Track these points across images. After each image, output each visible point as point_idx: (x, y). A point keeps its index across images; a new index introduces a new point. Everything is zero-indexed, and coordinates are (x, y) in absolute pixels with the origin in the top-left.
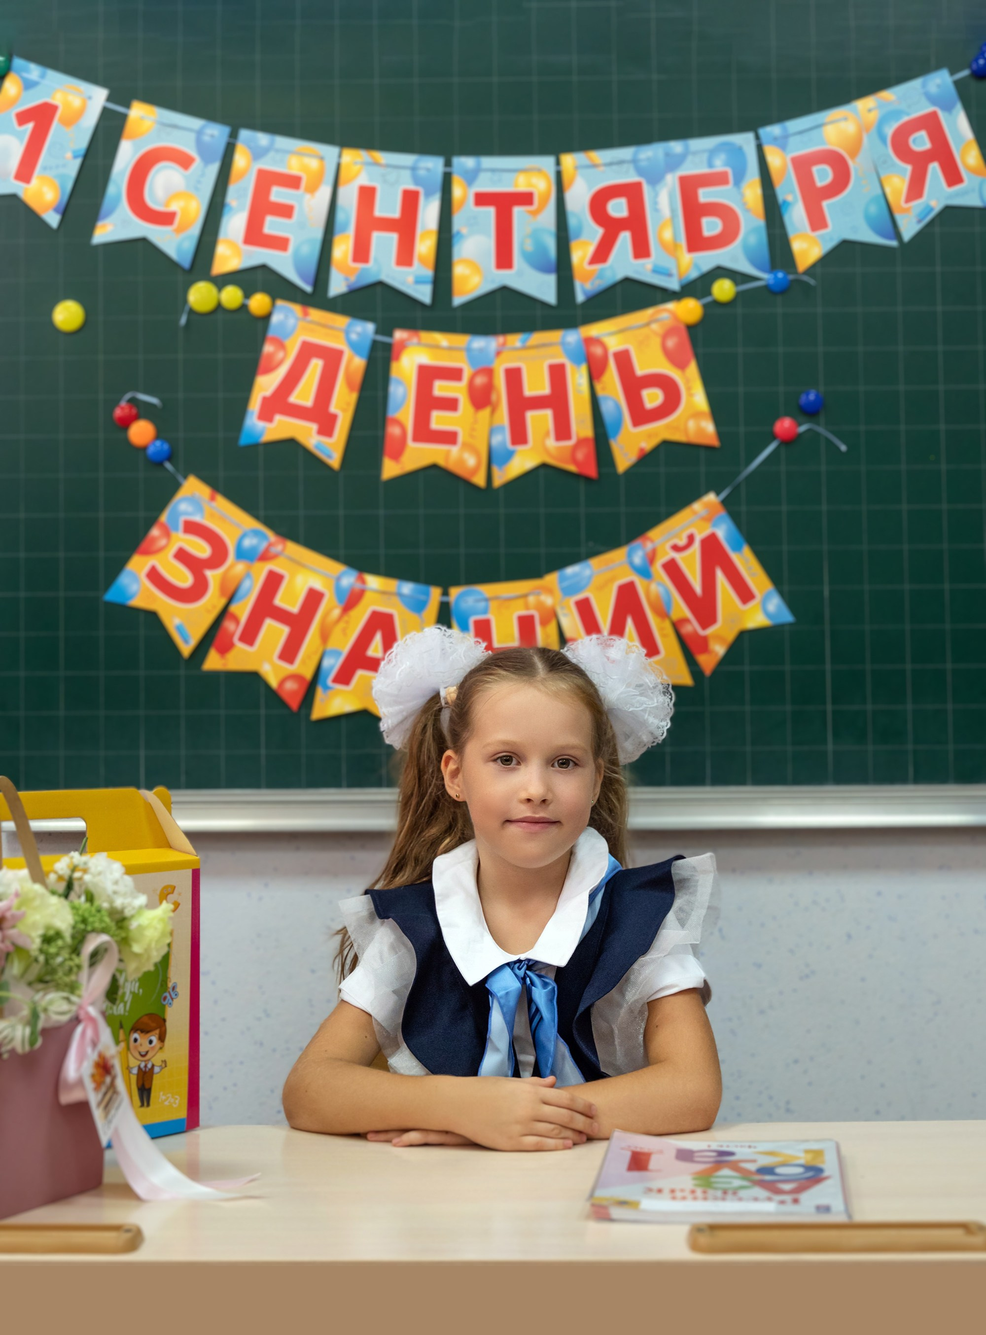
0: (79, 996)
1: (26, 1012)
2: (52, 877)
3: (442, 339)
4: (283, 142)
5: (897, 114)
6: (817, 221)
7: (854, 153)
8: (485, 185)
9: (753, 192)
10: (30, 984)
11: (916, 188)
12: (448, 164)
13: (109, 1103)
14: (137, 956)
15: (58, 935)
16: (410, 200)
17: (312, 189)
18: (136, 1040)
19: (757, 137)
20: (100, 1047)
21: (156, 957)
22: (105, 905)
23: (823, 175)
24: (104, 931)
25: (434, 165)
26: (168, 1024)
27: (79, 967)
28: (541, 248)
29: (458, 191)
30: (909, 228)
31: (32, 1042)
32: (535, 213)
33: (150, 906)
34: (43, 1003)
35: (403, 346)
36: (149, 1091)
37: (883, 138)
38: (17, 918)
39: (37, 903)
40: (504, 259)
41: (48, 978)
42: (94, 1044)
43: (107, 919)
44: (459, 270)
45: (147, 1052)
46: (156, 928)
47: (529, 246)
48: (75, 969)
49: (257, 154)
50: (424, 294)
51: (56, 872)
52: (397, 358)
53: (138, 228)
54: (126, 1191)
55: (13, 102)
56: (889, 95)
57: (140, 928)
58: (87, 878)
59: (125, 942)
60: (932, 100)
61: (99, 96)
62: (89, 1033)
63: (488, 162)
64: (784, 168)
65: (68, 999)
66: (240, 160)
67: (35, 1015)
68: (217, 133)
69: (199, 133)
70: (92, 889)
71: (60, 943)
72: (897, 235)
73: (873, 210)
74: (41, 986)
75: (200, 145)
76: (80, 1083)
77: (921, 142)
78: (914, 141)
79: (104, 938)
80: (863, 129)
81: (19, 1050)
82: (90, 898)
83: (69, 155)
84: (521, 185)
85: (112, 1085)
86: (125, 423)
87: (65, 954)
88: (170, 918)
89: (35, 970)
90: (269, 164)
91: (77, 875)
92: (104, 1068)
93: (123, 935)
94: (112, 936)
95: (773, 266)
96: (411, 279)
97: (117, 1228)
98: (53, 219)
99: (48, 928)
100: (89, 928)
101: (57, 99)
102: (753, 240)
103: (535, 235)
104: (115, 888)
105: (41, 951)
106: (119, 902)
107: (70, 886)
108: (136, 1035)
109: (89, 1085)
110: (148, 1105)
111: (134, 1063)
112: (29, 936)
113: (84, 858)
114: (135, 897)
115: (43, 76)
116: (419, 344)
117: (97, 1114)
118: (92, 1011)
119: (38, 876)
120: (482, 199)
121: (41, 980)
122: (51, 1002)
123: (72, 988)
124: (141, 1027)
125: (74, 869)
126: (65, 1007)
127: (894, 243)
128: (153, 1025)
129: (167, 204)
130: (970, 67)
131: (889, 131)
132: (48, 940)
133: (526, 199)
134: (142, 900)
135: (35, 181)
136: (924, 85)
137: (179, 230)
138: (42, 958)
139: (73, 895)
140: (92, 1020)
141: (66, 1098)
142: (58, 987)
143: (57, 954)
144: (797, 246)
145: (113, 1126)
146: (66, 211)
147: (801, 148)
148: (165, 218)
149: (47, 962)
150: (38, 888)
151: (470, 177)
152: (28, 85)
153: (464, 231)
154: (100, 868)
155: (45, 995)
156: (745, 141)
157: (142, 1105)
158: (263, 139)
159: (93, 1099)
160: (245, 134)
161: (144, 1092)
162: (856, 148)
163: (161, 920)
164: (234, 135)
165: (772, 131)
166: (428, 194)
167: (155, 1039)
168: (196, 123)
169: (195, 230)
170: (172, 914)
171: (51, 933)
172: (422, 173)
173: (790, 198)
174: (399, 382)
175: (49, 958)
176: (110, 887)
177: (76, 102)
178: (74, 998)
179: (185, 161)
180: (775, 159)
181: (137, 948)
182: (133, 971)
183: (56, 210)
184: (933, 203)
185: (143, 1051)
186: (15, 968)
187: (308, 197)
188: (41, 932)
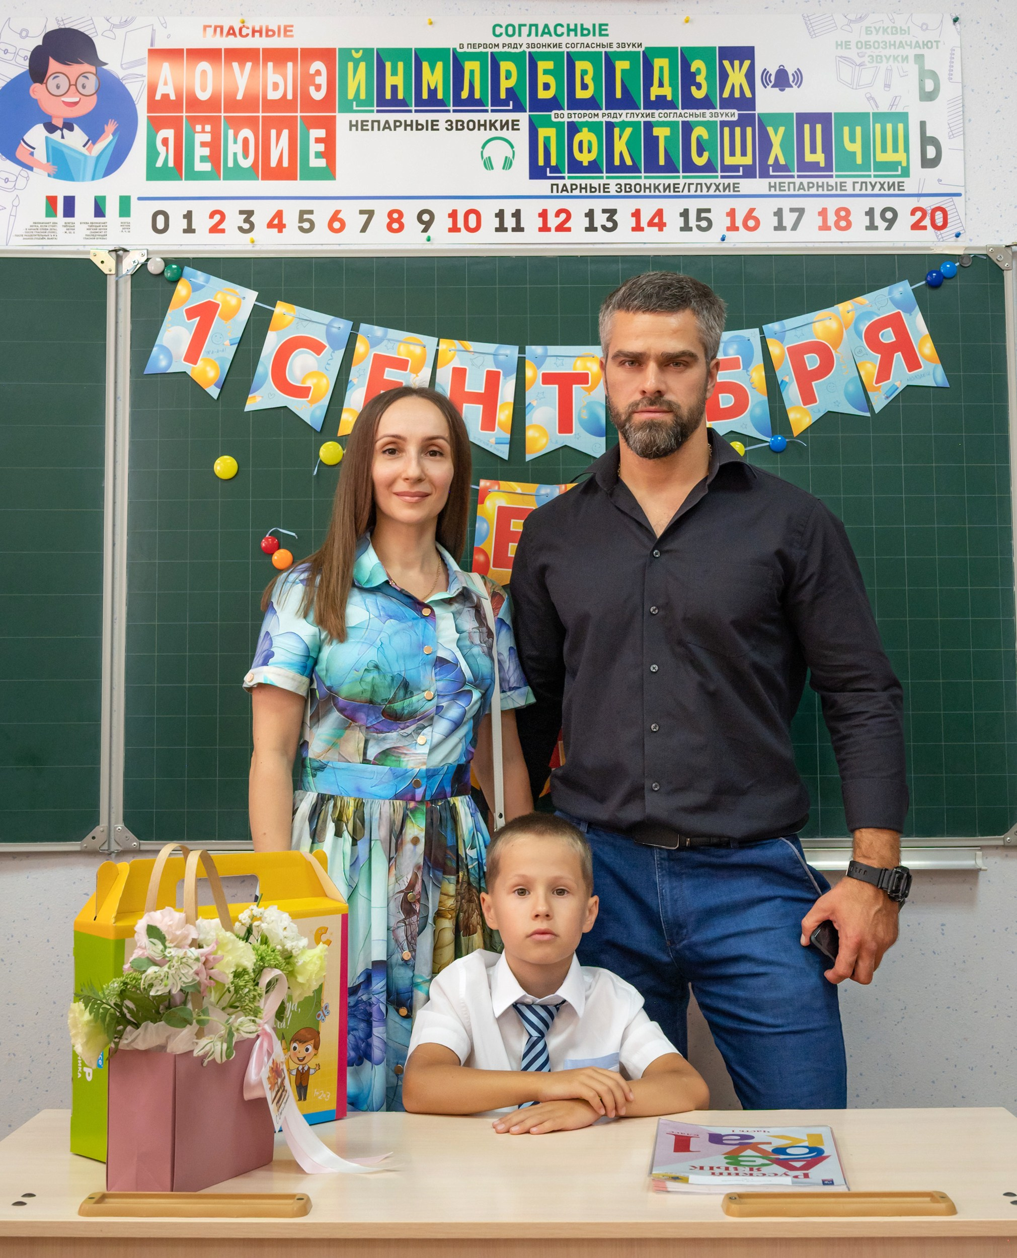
0: (261, 1018)
1: (223, 1031)
2: (237, 925)
3: (517, 487)
4: (393, 333)
5: (869, 314)
6: (808, 397)
7: (836, 345)
8: (552, 367)
9: (758, 374)
10: (223, 1009)
11: (884, 373)
12: (522, 351)
13: (279, 1100)
14: (301, 984)
15: (245, 971)
16: (493, 379)
17: (416, 370)
18: (295, 1048)
19: (762, 332)
20: (273, 1056)
21: (315, 986)
22: (279, 947)
23: (812, 361)
24: (276, 967)
25: (511, 352)
26: (321, 1035)
27: (260, 995)
28: (594, 416)
29: (529, 373)
30: (879, 402)
31: (228, 1056)
32: (589, 390)
33: (310, 947)
34: (236, 1025)
35: (486, 492)
36: (306, 1088)
37: (858, 333)
38: (217, 960)
39: (230, 947)
40: (565, 425)
41: (237, 1004)
42: (269, 1054)
43: (280, 958)
44: (530, 433)
45: (304, 1058)
46: (316, 964)
47: (585, 415)
48: (258, 997)
49: (374, 342)
50: (503, 452)
51: (240, 921)
52: (482, 502)
53: (280, 399)
54: (293, 1167)
55: (184, 301)
56: (863, 300)
57: (305, 964)
58: (264, 926)
59: (291, 974)
60: (896, 304)
61: (251, 296)
62: (266, 1045)
63: (553, 350)
64: (782, 357)
65: (254, 1021)
66: (361, 347)
67: (230, 1034)
68: (342, 326)
69: (329, 326)
70: (267, 934)
71: (246, 977)
72: (871, 408)
73: (851, 388)
74: (231, 1010)
75: (329, 335)
76: (260, 1084)
77: (888, 336)
78: (882, 335)
79: (277, 972)
80: (843, 326)
81: (218, 1061)
82: (265, 941)
83: (227, 342)
84: (578, 367)
85: (282, 1083)
86: (270, 553)
87: (250, 986)
88: (325, 956)
89: (227, 997)
90: (382, 350)
91: (256, 923)
92: (276, 1071)
93: (291, 969)
94: (282, 970)
95: (774, 432)
96: (493, 440)
97: (291, 1197)
98: (214, 392)
99: (238, 966)
100: (266, 965)
101: (218, 299)
102: (758, 411)
103: (589, 406)
104: (285, 933)
105: (232, 983)
106: (288, 946)
107: (249, 931)
108: (295, 1045)
109: (267, 1086)
110: (305, 1099)
111: (293, 1066)
112: (225, 973)
113: (261, 910)
114: (298, 940)
115: (207, 281)
116: (499, 490)
117: (272, 1107)
118: (268, 1028)
119: (228, 923)
120: (548, 379)
121: (232, 1006)
122: (241, 1024)
123: (256, 1012)
124: (299, 1038)
125: (253, 918)
126: (253, 1028)
127: (868, 414)
128: (309, 1036)
129: (303, 382)
130: (926, 279)
131: (863, 328)
132: (237, 975)
133: (582, 378)
134: (304, 942)
135: (200, 362)
136: (890, 293)
137: (312, 402)
138: (232, 989)
139: (251, 939)
140: (266, 1034)
141: (247, 1096)
142: (245, 1011)
143: (245, 986)
144: (792, 416)
145: (282, 1117)
146: (223, 386)
147: (794, 340)
148: (302, 392)
149: (236, 991)
150: (229, 934)
151: (539, 361)
152: (196, 288)
153: (534, 403)
154: (273, 918)
155: (237, 1018)
156: (752, 334)
157: (300, 1099)
158: (378, 331)
159: (270, 1096)
160: (364, 327)
161: (302, 1090)
162: (838, 339)
163: (320, 957)
164: (355, 328)
165: (772, 328)
166: (506, 376)
167: (310, 1048)
168: (327, 318)
169: (326, 401)
170: (326, 953)
171: (240, 969)
172: (501, 358)
173: (787, 379)
174: (484, 520)
175: (237, 989)
176: (282, 934)
177: (233, 301)
178: (257, 1020)
179: (317, 348)
180: (775, 350)
181: (300, 979)
182: (298, 995)
183: (216, 385)
184: (897, 384)
185: (301, 1058)
186: (213, 997)
187: (413, 376)
188: (233, 969)
